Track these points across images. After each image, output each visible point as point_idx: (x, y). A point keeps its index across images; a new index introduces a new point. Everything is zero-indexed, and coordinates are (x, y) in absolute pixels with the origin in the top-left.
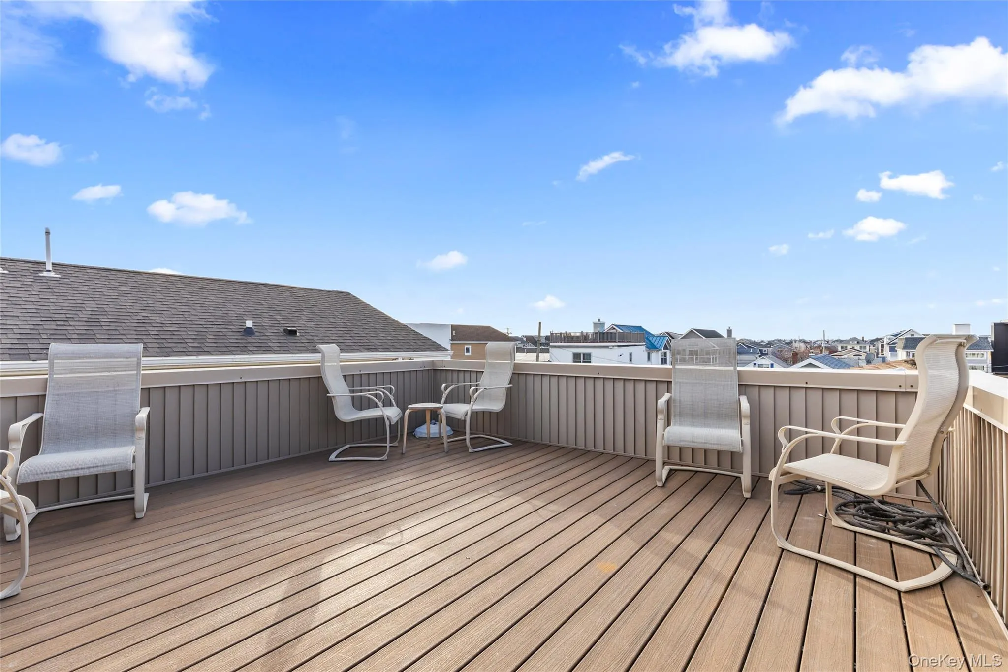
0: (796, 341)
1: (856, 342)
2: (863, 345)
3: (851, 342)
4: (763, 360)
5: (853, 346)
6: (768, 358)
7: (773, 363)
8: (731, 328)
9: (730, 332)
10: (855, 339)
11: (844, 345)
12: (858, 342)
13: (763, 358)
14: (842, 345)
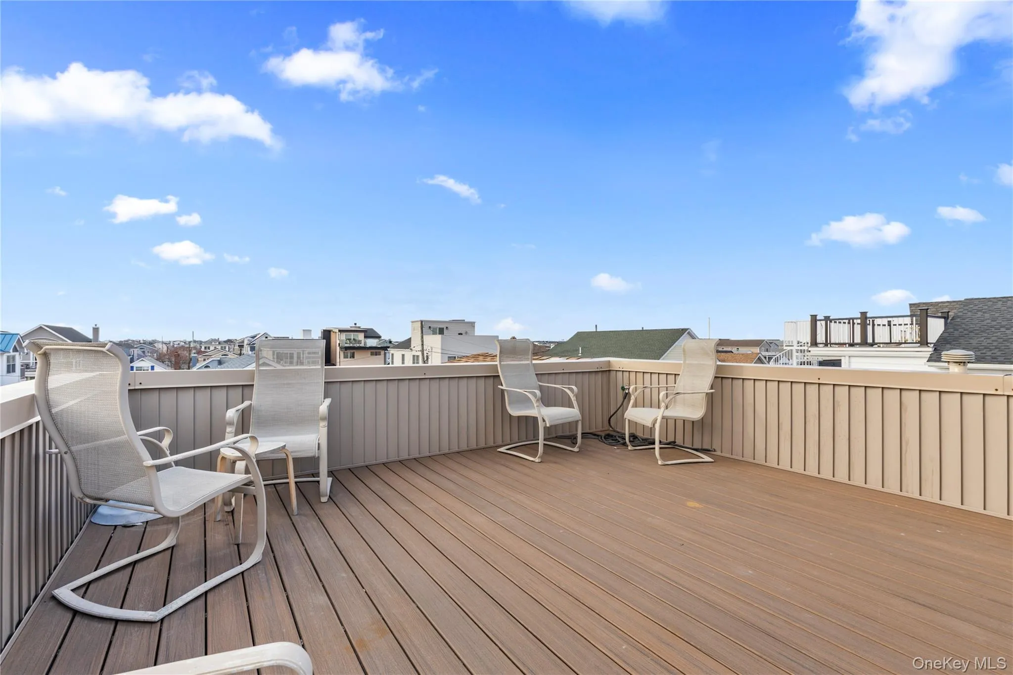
0: (159, 342)
1: (218, 343)
2: (223, 346)
3: (213, 343)
4: (143, 362)
5: (215, 346)
6: (148, 360)
7: (153, 364)
8: (97, 326)
9: (96, 330)
10: (215, 340)
11: (207, 346)
12: (219, 343)
13: (142, 360)
14: (206, 346)
